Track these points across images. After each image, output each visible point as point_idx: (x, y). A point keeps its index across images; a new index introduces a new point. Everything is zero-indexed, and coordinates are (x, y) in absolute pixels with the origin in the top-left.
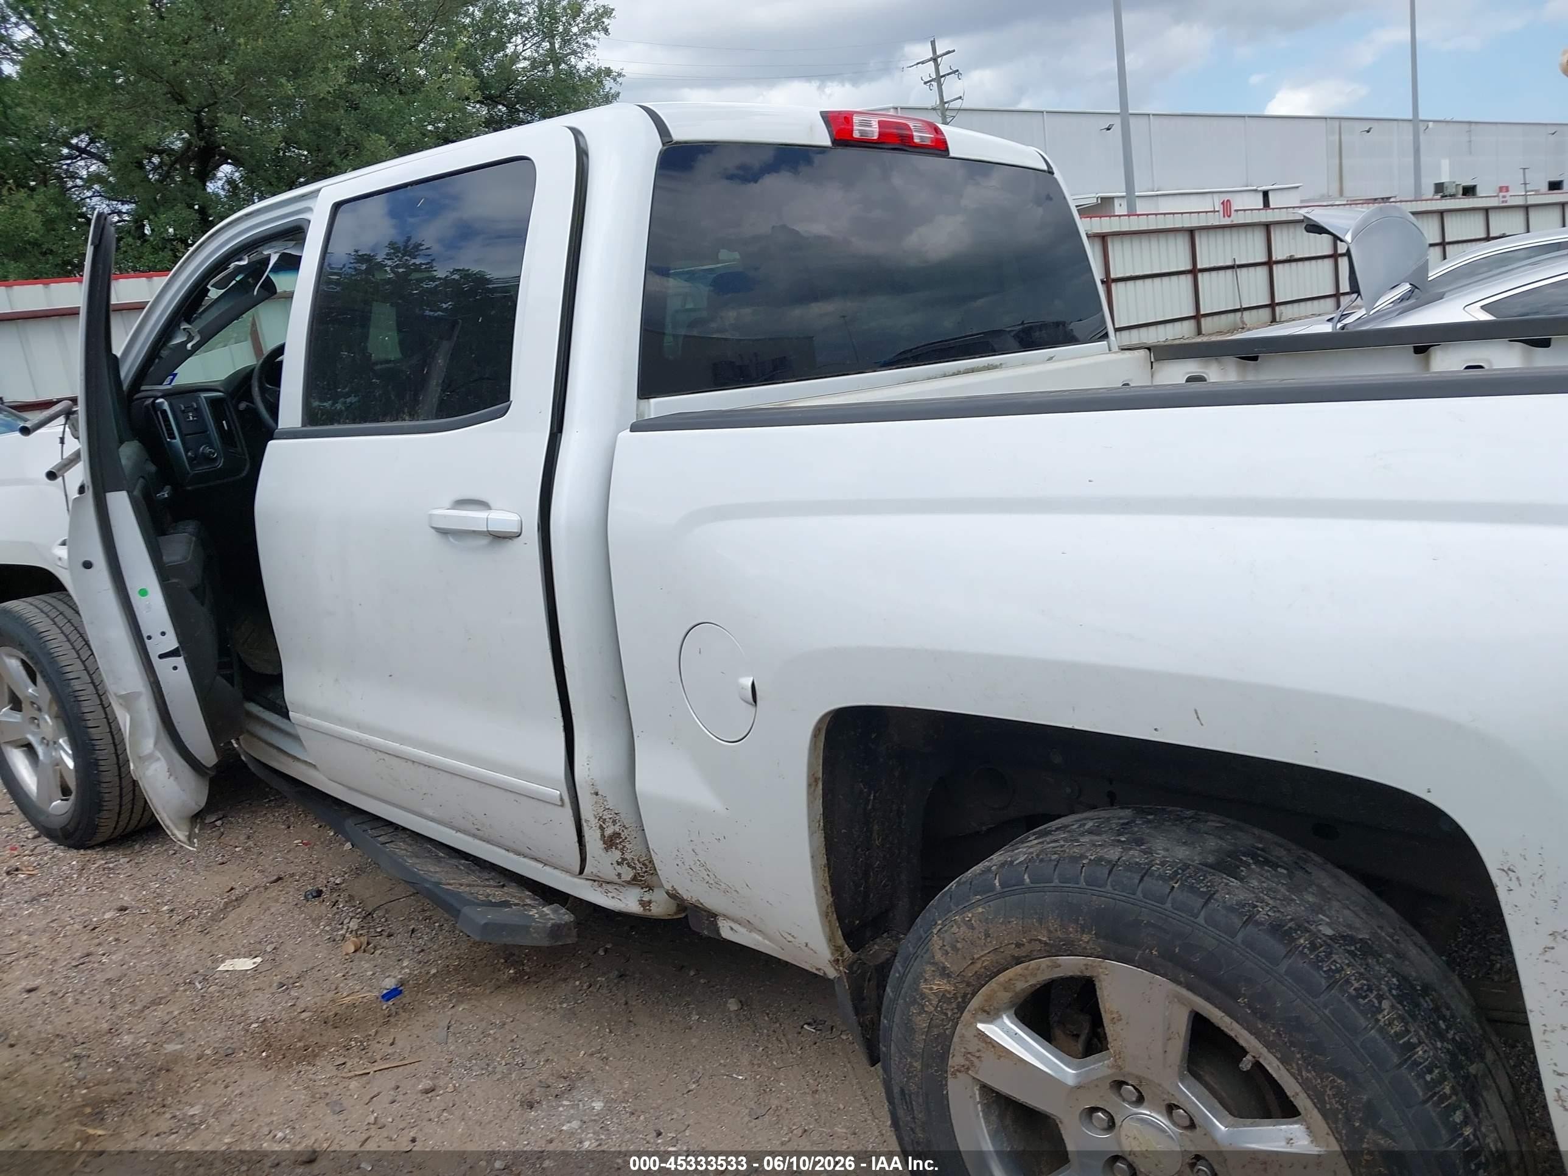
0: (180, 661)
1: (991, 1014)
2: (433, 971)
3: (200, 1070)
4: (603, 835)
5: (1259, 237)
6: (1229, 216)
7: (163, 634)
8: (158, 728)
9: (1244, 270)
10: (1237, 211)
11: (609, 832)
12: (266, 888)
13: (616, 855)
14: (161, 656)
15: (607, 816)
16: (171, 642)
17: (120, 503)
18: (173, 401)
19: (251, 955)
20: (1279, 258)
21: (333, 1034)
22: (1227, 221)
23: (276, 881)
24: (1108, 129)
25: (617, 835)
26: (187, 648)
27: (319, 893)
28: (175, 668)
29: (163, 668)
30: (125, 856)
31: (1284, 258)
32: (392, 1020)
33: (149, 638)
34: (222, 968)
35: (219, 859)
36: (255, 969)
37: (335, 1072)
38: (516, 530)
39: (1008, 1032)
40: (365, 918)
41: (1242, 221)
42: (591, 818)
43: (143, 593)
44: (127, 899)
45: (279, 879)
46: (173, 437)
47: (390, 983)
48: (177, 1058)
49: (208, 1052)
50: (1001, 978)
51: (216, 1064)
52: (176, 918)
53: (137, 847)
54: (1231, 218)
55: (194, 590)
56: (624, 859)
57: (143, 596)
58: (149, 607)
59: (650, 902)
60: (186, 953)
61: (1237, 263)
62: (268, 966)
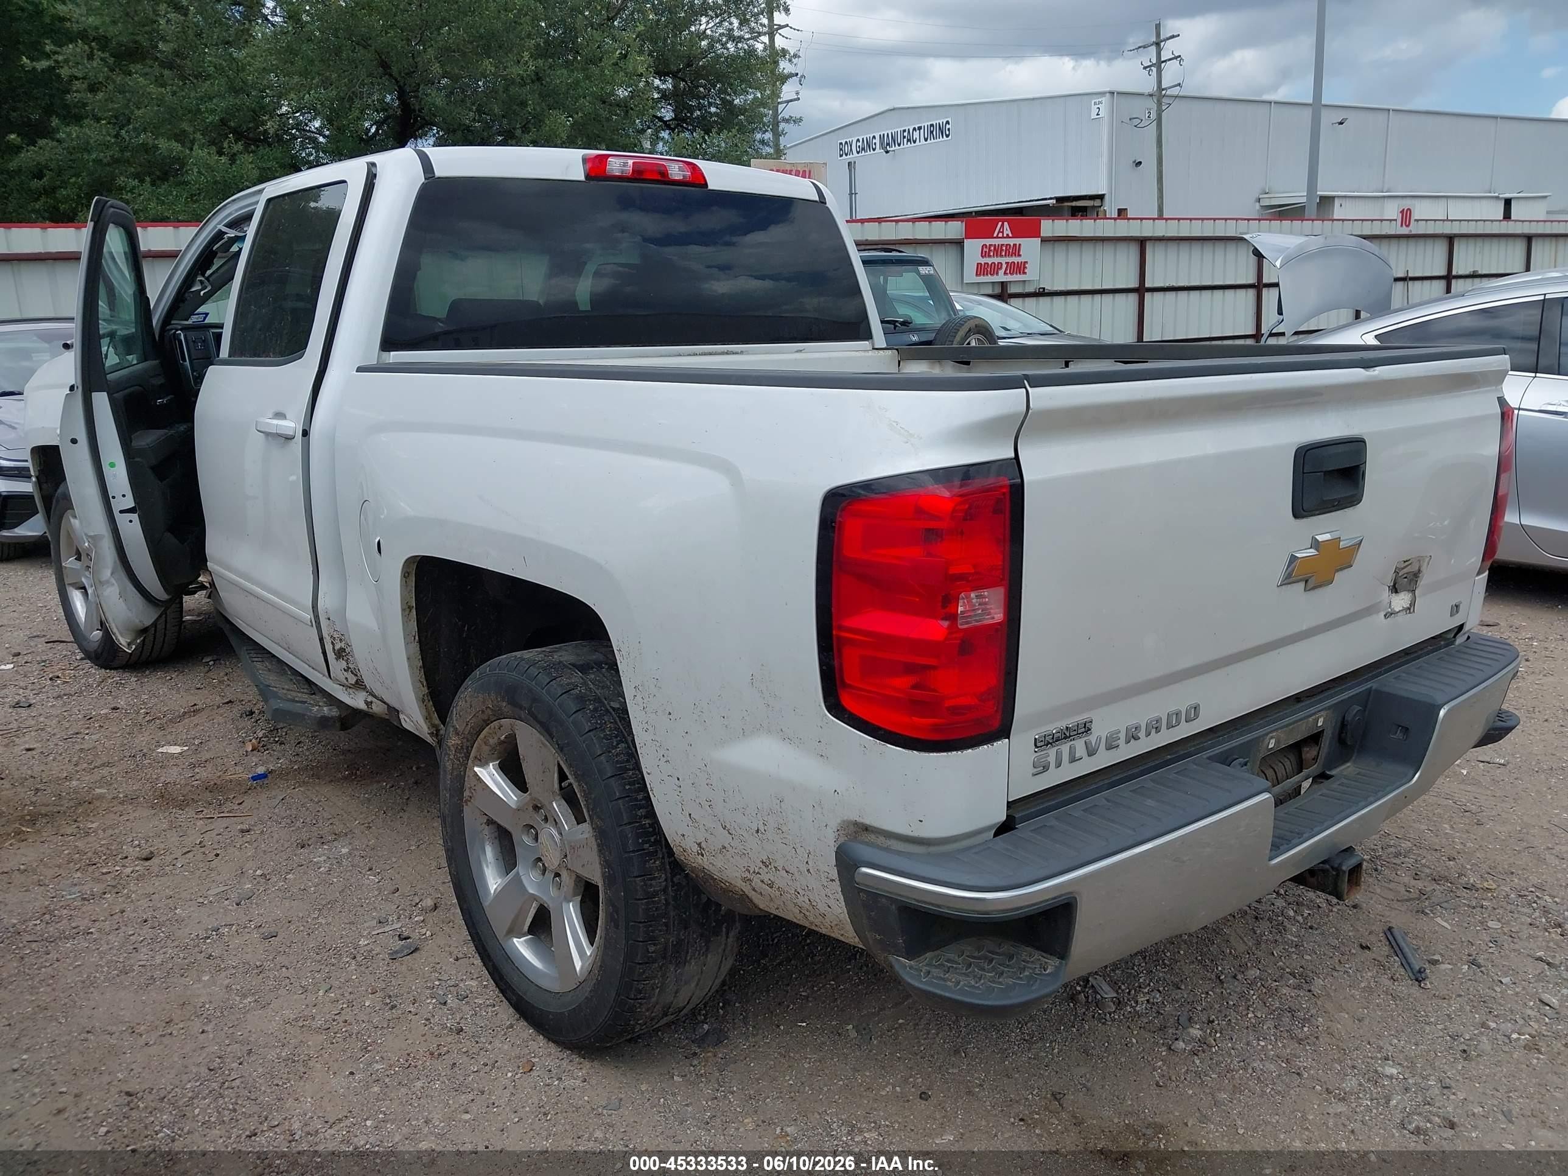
0: (135, 517)
1: (483, 764)
2: (296, 767)
3: (112, 805)
4: (334, 649)
5: (1441, 249)
6: (1408, 226)
7: (124, 496)
8: (115, 562)
9: (1418, 283)
10: (1417, 220)
11: (337, 647)
12: (218, 707)
13: (344, 664)
14: (121, 512)
15: (336, 636)
16: (130, 503)
17: (101, 401)
18: (188, 333)
19: (183, 745)
20: (1461, 273)
21: (208, 796)
22: (1404, 231)
23: (227, 703)
24: (1341, 123)
25: (342, 650)
26: (141, 507)
27: (252, 713)
28: (131, 521)
29: (122, 520)
30: (135, 677)
31: (1467, 273)
32: (250, 792)
33: (114, 497)
34: (160, 750)
35: (198, 686)
36: (180, 754)
37: (194, 815)
38: (291, 433)
39: (492, 776)
40: (271, 731)
41: (1421, 232)
42: (327, 636)
43: (112, 465)
44: (122, 703)
45: (230, 702)
46: (184, 360)
47: (261, 770)
48: (101, 797)
49: (121, 796)
50: (482, 736)
51: (122, 803)
52: (148, 718)
53: (147, 672)
54: (1409, 228)
55: (152, 468)
56: (349, 668)
57: (112, 467)
58: (115, 475)
59: (371, 702)
60: (142, 740)
61: (1410, 275)
62: (190, 752)
